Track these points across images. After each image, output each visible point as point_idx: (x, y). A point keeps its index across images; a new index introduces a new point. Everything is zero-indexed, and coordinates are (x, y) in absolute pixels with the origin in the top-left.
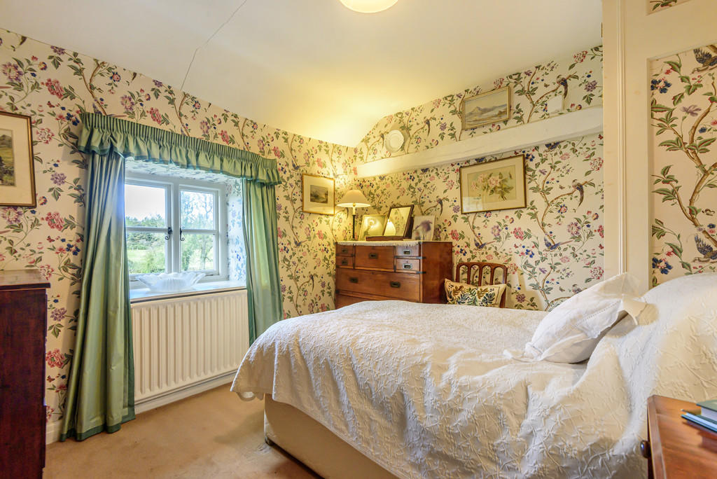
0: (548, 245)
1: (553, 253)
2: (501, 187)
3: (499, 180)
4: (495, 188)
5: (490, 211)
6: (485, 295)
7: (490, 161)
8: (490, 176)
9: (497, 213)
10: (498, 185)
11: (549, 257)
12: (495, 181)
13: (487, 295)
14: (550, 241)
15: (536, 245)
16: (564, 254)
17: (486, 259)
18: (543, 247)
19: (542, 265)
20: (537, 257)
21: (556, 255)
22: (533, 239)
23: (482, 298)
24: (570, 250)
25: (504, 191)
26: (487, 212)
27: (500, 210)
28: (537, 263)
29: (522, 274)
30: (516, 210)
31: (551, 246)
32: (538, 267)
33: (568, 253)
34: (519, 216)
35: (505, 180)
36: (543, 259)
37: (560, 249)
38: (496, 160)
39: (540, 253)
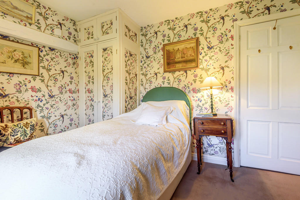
0: (50, 96)
1: (52, 100)
2: (23, 60)
3: (22, 56)
4: (18, 60)
5: (13, 73)
6: (30, 126)
7: (13, 41)
8: (15, 51)
9: (19, 75)
10: (21, 58)
11: (50, 101)
12: (18, 55)
13: (31, 125)
14: (50, 94)
15: (44, 96)
16: (57, 100)
17: (9, 105)
18: (47, 97)
19: (46, 106)
20: (44, 102)
21: (53, 101)
22: (42, 92)
23: (29, 128)
24: (59, 98)
25: (25, 64)
26: (10, 73)
27: (21, 74)
28: (44, 105)
29: (36, 111)
30: (33, 76)
31: (51, 97)
32: (45, 107)
33: (58, 100)
34: (34, 80)
35: (26, 57)
36: (47, 103)
37: (55, 98)
38: (18, 42)
39: (46, 100)
